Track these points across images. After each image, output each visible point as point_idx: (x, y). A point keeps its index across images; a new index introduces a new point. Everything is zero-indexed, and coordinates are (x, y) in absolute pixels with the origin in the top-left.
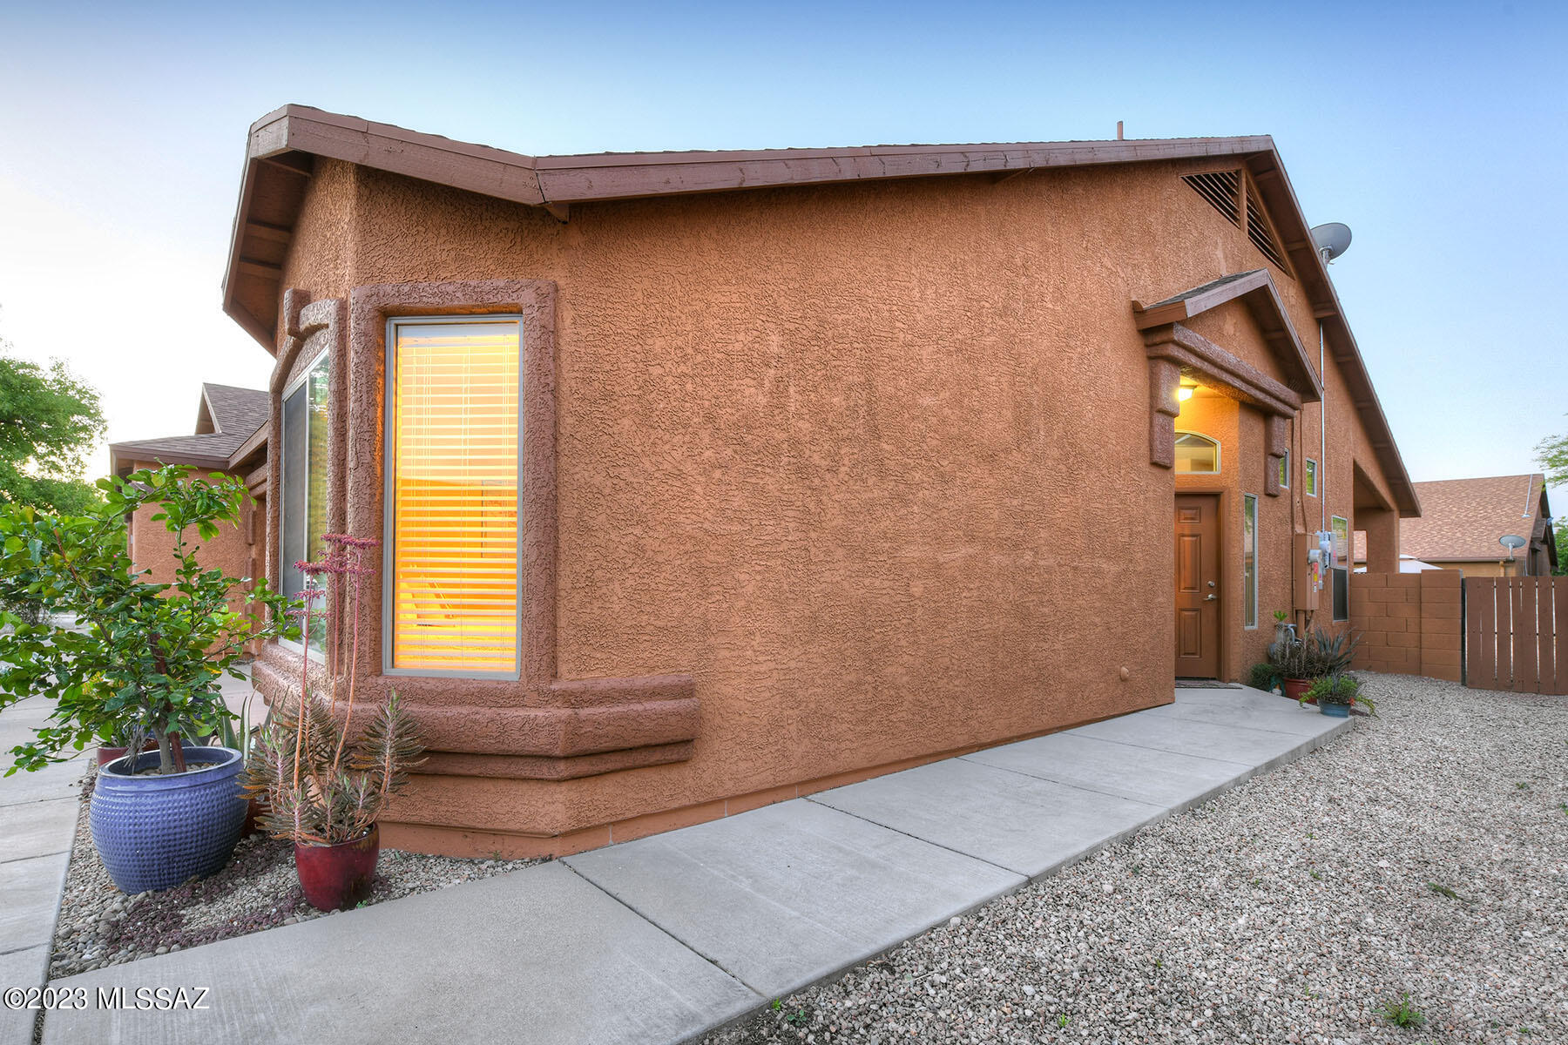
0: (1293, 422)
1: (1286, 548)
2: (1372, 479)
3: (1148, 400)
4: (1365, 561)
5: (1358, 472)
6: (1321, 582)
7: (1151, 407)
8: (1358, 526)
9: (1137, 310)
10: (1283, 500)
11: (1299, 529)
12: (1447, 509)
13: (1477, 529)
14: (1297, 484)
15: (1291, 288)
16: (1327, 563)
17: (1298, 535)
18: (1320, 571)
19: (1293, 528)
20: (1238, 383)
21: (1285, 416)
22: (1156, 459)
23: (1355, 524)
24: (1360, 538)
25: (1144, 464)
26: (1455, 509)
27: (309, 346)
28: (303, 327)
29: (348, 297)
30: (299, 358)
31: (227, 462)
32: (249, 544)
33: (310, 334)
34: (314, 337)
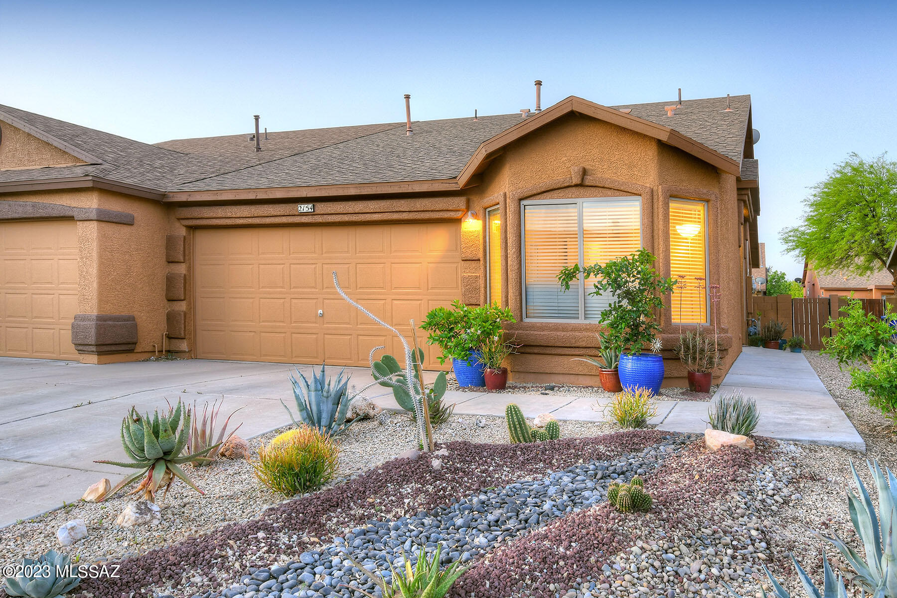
19: (747, 273)
27: (582, 190)
28: (590, 184)
29: (654, 188)
30: (560, 191)
31: (164, 195)
32: (169, 262)
33: (587, 186)
34: (592, 189)
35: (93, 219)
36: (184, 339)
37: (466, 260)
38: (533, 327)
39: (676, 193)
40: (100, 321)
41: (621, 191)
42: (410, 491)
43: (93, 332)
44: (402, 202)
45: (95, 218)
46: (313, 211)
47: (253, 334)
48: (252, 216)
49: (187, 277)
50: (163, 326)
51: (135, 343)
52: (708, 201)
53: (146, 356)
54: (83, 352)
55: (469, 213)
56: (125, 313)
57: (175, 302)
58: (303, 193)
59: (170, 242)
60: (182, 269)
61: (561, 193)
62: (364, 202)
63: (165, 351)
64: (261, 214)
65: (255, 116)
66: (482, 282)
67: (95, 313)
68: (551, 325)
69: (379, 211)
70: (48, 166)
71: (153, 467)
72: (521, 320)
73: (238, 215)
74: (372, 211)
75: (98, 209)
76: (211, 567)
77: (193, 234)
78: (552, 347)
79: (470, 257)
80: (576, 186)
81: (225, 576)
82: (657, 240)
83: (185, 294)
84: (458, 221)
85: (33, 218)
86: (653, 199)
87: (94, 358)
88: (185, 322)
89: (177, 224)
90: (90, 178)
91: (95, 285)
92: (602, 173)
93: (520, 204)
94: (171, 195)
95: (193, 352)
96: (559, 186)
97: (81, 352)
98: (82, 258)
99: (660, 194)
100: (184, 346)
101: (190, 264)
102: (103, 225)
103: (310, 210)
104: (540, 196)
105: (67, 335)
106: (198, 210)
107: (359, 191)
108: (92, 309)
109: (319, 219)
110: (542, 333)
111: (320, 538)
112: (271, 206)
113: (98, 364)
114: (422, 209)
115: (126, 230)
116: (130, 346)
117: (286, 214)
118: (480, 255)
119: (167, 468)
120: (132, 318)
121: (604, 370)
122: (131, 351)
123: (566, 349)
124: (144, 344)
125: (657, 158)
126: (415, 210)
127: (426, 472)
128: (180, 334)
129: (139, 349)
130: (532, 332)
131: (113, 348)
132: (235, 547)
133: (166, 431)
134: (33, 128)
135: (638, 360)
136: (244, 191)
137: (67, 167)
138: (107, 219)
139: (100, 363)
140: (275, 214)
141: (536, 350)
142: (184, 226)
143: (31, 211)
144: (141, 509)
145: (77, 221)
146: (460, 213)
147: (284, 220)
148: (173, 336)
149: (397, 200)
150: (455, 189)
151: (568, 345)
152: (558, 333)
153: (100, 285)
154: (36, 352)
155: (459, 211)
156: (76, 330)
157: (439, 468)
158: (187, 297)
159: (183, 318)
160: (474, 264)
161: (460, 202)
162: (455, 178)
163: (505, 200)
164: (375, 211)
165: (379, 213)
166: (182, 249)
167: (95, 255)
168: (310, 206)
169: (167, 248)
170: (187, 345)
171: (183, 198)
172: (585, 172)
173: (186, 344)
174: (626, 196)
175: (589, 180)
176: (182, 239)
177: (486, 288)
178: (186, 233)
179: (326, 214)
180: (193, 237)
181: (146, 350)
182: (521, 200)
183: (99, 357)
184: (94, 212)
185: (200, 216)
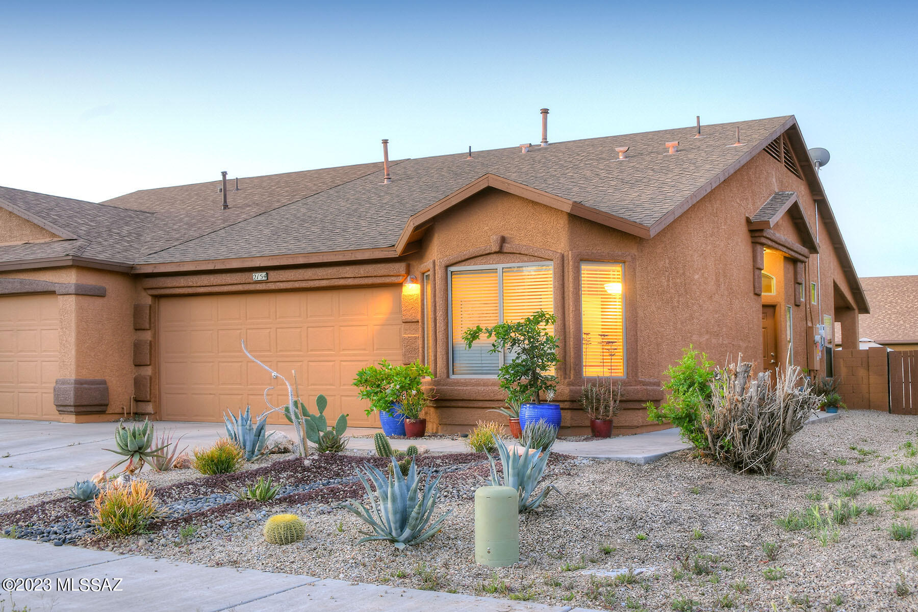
0: (805, 265)
1: (804, 334)
2: (843, 290)
3: (752, 263)
4: (841, 343)
5: (836, 286)
6: (820, 354)
7: (754, 266)
8: (837, 319)
9: (748, 221)
10: (802, 307)
11: (810, 324)
12: (894, 301)
13: (913, 318)
14: (808, 298)
15: (802, 186)
16: (823, 343)
17: (809, 327)
18: (820, 348)
19: (807, 323)
20: (785, 249)
21: (802, 262)
22: (756, 292)
23: (835, 319)
24: (838, 326)
25: (752, 295)
26: (899, 301)
27: (501, 257)
28: (508, 251)
29: (565, 253)
30: (482, 258)
31: (132, 267)
32: (136, 330)
33: (506, 253)
34: (511, 255)
35: (72, 293)
36: (150, 401)
37: (406, 322)
38: (457, 383)
39: (587, 257)
40: (78, 384)
41: (536, 256)
42: (285, 476)
43: (72, 394)
44: (348, 268)
45: (74, 292)
46: (266, 279)
47: (212, 396)
48: (211, 284)
49: (153, 343)
50: (131, 390)
51: (107, 405)
52: (624, 262)
53: (117, 417)
54: (63, 413)
55: (409, 278)
56: (98, 377)
57: (142, 367)
58: (257, 263)
59: (137, 311)
60: (147, 336)
61: (484, 259)
62: (313, 269)
63: (133, 413)
64: (219, 282)
65: (222, 173)
66: (420, 342)
67: (72, 377)
68: (473, 381)
69: (326, 277)
70: (27, 242)
71: (132, 455)
72: (448, 376)
73: (199, 284)
74: (320, 278)
75: (76, 284)
76: (164, 496)
77: (158, 303)
78: (473, 400)
79: (410, 319)
80: (496, 253)
81: (170, 500)
82: (568, 301)
83: (151, 360)
84: (400, 285)
85: (20, 293)
86: (563, 263)
87: (73, 418)
88: (150, 386)
89: (144, 294)
90: (71, 257)
91: (73, 352)
92: (519, 240)
93: (446, 270)
94: (138, 267)
95: (157, 414)
96: (481, 253)
97: (61, 413)
98: (62, 328)
99: (570, 258)
100: (150, 408)
101: (155, 331)
102: (80, 298)
103: (264, 279)
104: (464, 263)
105: (50, 398)
106: (162, 280)
107: (307, 260)
108: (70, 374)
109: (272, 286)
110: (465, 388)
111: (223, 491)
112: (228, 275)
113: (76, 423)
114: (366, 275)
115: (99, 302)
116: (102, 407)
117: (242, 282)
118: (419, 317)
119: (141, 457)
120: (104, 382)
121: (512, 419)
122: (103, 412)
123: (487, 402)
124: (114, 407)
125: (568, 226)
126: (359, 276)
127: (299, 467)
128: (147, 397)
129: (110, 410)
130: (456, 388)
131: (89, 409)
132: (176, 490)
133: (140, 435)
134: (15, 207)
135: (534, 408)
136: (204, 262)
137: (46, 243)
138: (83, 293)
139: (77, 422)
140: (232, 282)
141: (460, 404)
142: (149, 295)
143: (19, 287)
144: (126, 479)
145: (58, 295)
146: (401, 277)
147: (240, 288)
148: (140, 399)
149: (343, 267)
150: (394, 256)
151: (487, 399)
152: (479, 388)
153: (78, 351)
154: (22, 413)
155: (400, 276)
156: (57, 392)
157: (309, 465)
158: (153, 362)
159: (149, 382)
160: (414, 326)
161: (401, 267)
162: (394, 246)
163: (434, 267)
164: (323, 278)
165: (326, 279)
166: (148, 317)
167: (73, 325)
168: (264, 274)
169: (134, 317)
170: (153, 408)
171: (149, 270)
172: (503, 240)
173: (151, 407)
174: (541, 261)
175: (507, 247)
176: (148, 308)
177: (423, 347)
178: (152, 302)
179: (278, 282)
180: (158, 305)
181: (116, 412)
182: (447, 267)
183: (78, 417)
184: (73, 287)
185: (164, 286)
